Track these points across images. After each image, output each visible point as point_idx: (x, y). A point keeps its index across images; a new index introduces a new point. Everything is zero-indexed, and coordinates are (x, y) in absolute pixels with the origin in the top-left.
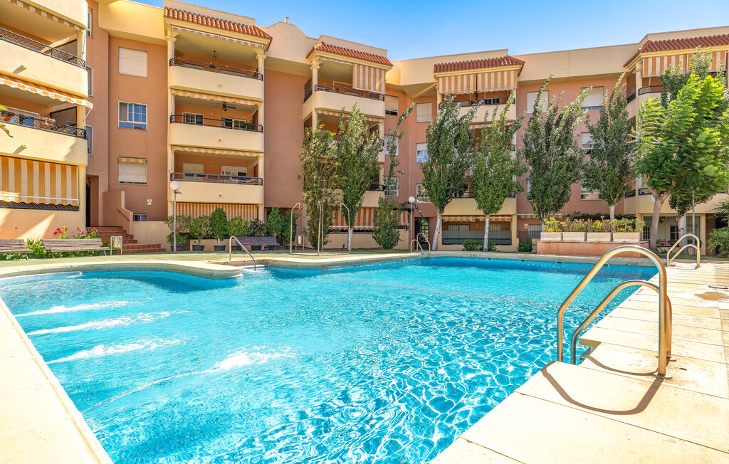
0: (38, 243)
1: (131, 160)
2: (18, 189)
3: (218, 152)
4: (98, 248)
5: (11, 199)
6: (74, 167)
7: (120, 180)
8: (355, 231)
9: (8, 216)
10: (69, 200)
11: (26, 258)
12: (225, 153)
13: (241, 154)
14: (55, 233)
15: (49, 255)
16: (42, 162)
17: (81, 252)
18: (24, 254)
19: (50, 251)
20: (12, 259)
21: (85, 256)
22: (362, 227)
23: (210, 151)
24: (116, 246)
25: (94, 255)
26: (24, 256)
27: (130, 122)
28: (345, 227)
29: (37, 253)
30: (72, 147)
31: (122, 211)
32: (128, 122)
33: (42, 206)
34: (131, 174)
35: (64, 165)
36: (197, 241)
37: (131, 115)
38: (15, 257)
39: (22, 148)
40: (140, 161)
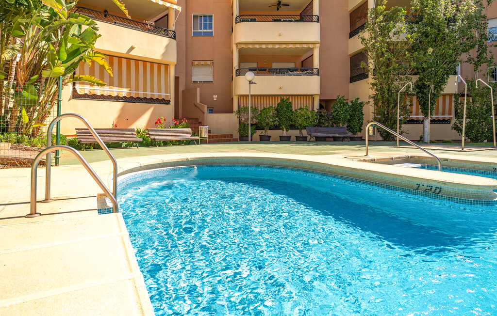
0: (144, 131)
1: (202, 63)
2: (128, 86)
3: (277, 46)
4: (190, 138)
5: (124, 94)
6: (167, 66)
7: (193, 80)
8: (432, 121)
9: (123, 109)
10: (163, 95)
11: (136, 146)
12: (284, 46)
13: (298, 46)
14: (156, 123)
15: (153, 144)
16: (145, 62)
17: (176, 141)
18: (135, 142)
19: (154, 139)
20: (126, 147)
21: (179, 144)
22: (440, 117)
23: (270, 46)
24: (203, 136)
25: (186, 144)
26: (135, 144)
27: (201, 31)
28: (421, 117)
29: (145, 142)
30: (167, 47)
31: (198, 105)
32: (199, 31)
33: (145, 100)
34: (202, 75)
35: (159, 64)
36: (264, 131)
37: (201, 24)
38: (128, 145)
39: (132, 48)
40: (209, 63)
